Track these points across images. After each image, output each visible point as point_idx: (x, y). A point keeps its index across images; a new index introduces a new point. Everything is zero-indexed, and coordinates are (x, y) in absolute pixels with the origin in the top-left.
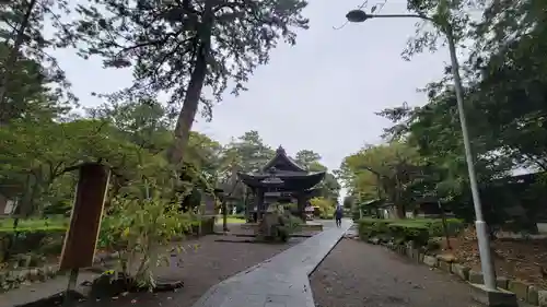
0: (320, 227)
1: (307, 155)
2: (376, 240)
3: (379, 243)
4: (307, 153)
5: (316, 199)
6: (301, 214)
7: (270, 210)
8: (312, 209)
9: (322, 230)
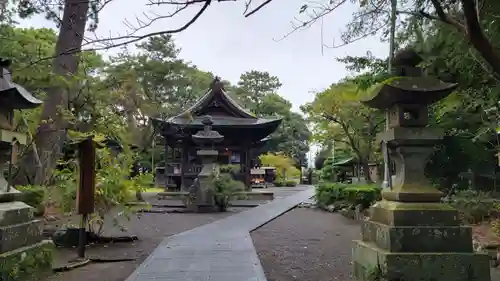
0: (270, 196)
1: (258, 81)
2: (332, 207)
3: (335, 210)
4: (257, 75)
5: (270, 156)
6: (245, 178)
7: (205, 172)
8: (261, 171)
9: (272, 199)
